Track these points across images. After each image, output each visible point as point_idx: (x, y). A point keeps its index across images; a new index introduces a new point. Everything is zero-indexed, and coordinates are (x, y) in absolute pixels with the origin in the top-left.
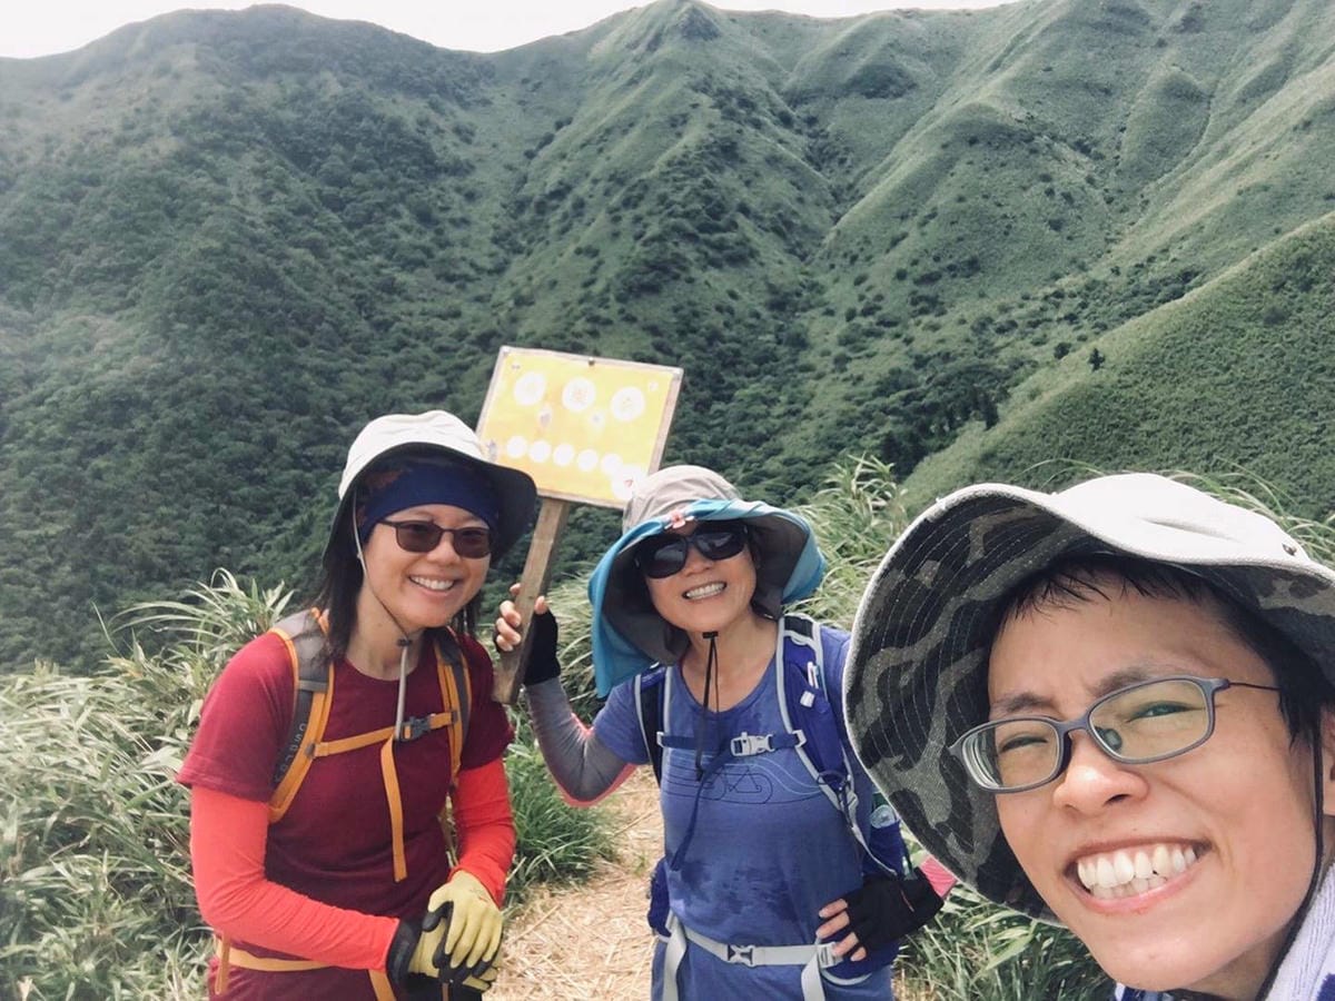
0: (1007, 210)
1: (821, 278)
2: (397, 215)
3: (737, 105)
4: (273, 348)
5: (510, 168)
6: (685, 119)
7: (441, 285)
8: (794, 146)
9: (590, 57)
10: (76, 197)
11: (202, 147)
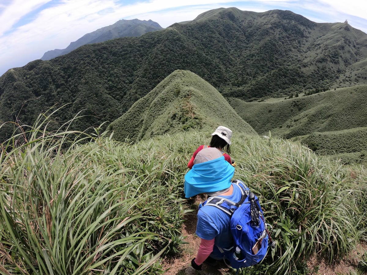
1: (347, 70)
2: (295, 41)
3: (347, 41)
4: (272, 53)
5: (314, 39)
6: (339, 41)
7: (297, 52)
8: (353, 51)
9: (331, 27)
10: (257, 30)
11: (274, 27)
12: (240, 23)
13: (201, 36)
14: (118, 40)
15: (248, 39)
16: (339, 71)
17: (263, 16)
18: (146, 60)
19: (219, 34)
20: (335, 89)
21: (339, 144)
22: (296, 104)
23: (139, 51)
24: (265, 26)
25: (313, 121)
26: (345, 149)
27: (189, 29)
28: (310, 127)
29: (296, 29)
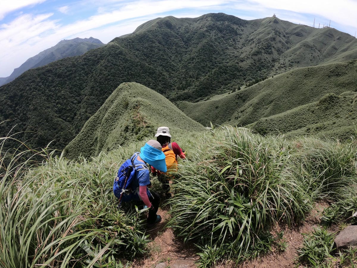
0: (305, 56)
1: (281, 58)
2: (231, 40)
3: (277, 33)
4: (210, 54)
5: (247, 35)
6: (270, 33)
7: (233, 49)
8: (284, 40)
9: (262, 22)
10: (194, 34)
11: (209, 29)
12: (177, 29)
13: (142, 47)
14: (61, 61)
15: (187, 44)
16: (274, 60)
17: (198, 20)
18: (91, 77)
19: (158, 42)
20: (273, 77)
21: (285, 124)
22: (240, 96)
23: (83, 69)
24: (201, 29)
25: (258, 109)
26: (291, 127)
27: (130, 42)
28: (256, 115)
29: (229, 29)
